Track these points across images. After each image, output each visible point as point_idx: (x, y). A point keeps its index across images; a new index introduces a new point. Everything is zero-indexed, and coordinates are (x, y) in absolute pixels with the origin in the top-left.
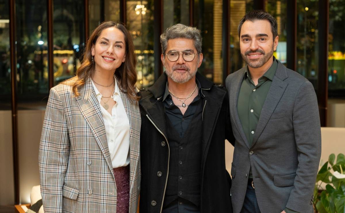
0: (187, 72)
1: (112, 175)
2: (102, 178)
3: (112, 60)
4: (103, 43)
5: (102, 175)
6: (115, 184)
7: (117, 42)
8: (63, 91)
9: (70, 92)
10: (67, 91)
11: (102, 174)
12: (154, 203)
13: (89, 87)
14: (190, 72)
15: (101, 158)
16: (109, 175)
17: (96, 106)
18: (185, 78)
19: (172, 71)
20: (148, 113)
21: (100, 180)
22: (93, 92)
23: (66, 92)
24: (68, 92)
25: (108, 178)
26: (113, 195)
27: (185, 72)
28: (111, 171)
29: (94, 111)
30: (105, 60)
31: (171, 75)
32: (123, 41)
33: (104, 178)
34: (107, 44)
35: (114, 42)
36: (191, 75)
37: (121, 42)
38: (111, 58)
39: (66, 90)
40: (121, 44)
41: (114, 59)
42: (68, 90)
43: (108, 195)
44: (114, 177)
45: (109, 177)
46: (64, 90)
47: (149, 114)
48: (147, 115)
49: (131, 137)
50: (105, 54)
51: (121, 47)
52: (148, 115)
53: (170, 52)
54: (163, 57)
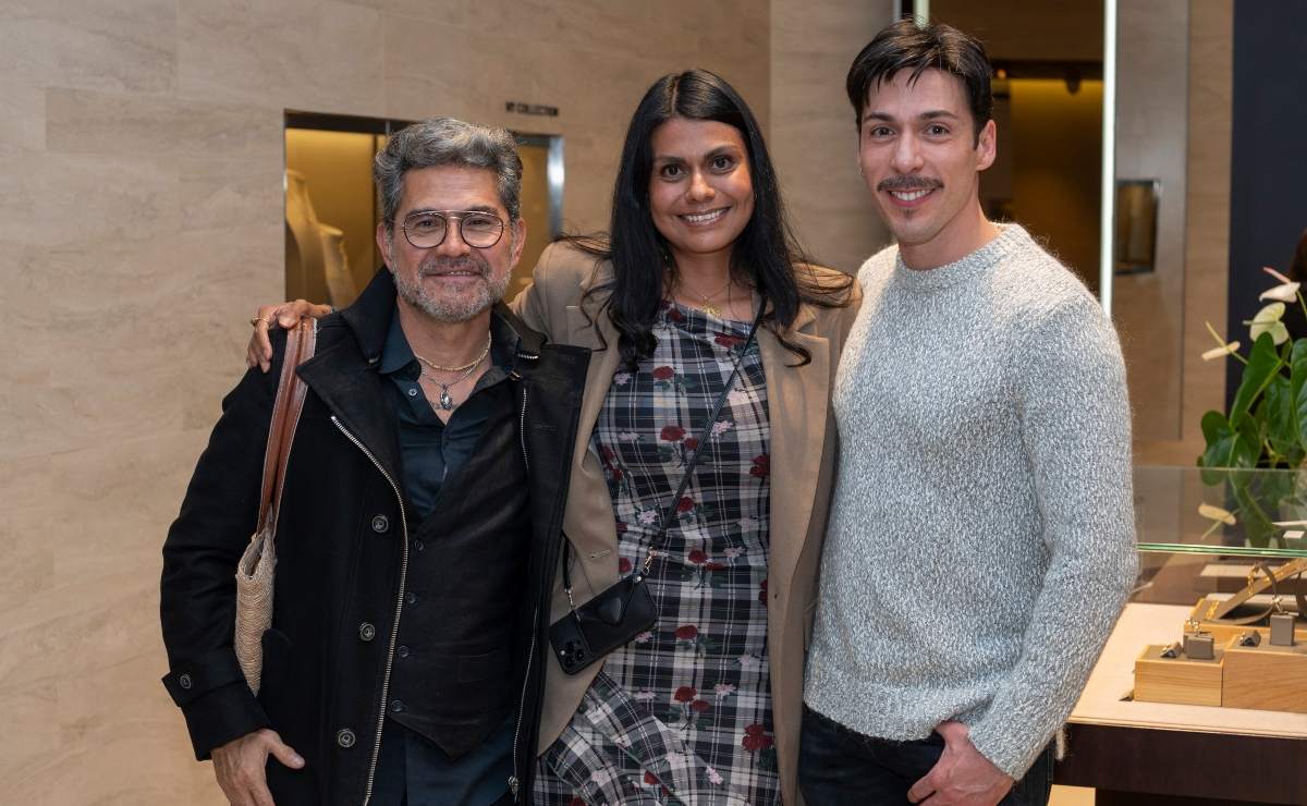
0: (481, 280)
12: (346, 739)
14: (491, 280)
18: (472, 304)
19: (418, 278)
20: (337, 410)
27: (473, 283)
31: (418, 293)
36: (491, 290)
47: (341, 414)
48: (333, 418)
52: (338, 418)
53: (413, 216)
54: (386, 233)
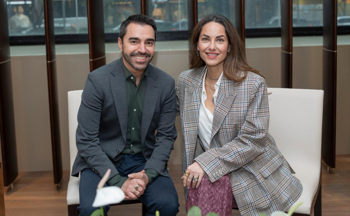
4: (204, 39)
7: (217, 37)
30: (209, 56)
32: (224, 34)
35: (215, 37)
37: (222, 36)
40: (223, 38)
41: (218, 55)
50: (207, 51)
51: (223, 40)
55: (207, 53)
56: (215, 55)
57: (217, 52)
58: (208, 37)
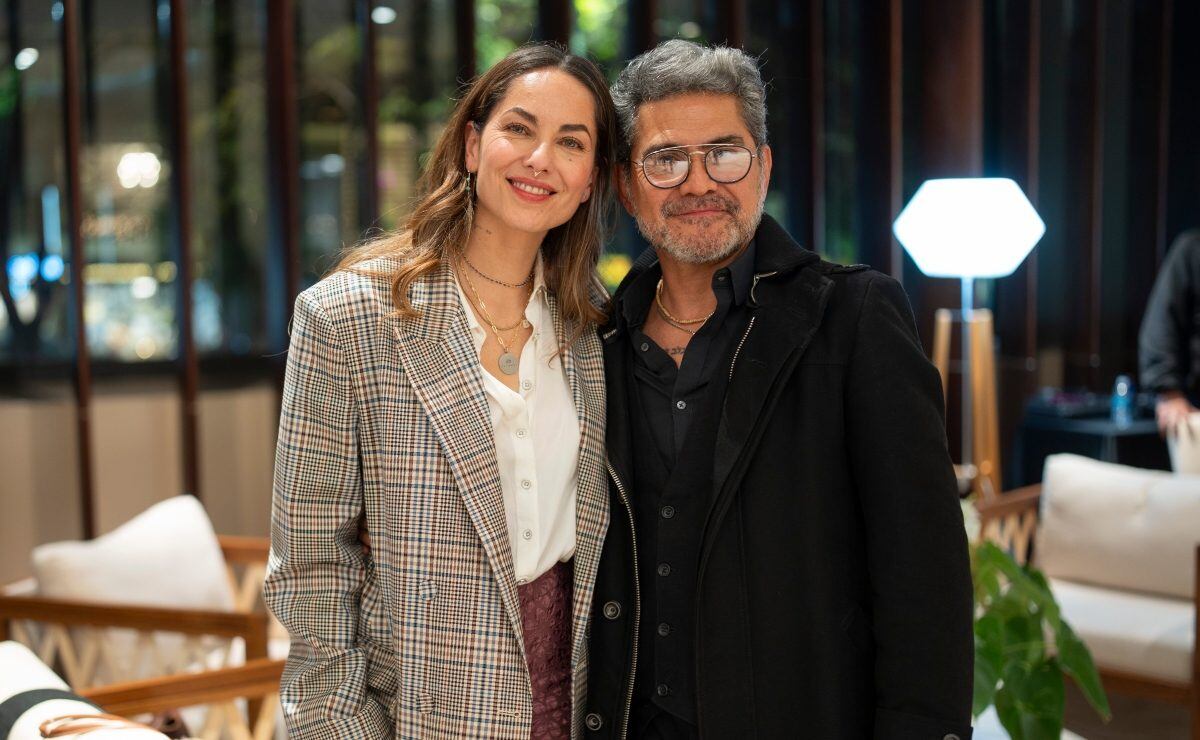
1: (517, 641)
2: (475, 653)
3: (546, 192)
4: (512, 128)
5: (480, 641)
6: (528, 676)
7: (566, 128)
8: (344, 294)
9: (372, 296)
10: (358, 291)
11: (477, 636)
13: (446, 292)
15: (475, 574)
16: (504, 639)
17: (469, 370)
21: (468, 660)
22: (458, 315)
23: (355, 294)
24: (362, 294)
25: (500, 651)
26: (518, 719)
28: (515, 627)
29: (460, 386)
30: (518, 191)
32: (591, 126)
33: (486, 650)
34: (529, 134)
35: (557, 128)
37: (582, 128)
38: (539, 187)
39: (354, 288)
40: (581, 136)
41: (553, 193)
42: (364, 290)
43: (497, 718)
44: (522, 650)
45: (503, 647)
46: (347, 290)
49: (582, 453)
50: (518, 172)
51: (580, 147)
55: (510, 181)
56: (541, 191)
57: (552, 181)
58: (531, 118)
